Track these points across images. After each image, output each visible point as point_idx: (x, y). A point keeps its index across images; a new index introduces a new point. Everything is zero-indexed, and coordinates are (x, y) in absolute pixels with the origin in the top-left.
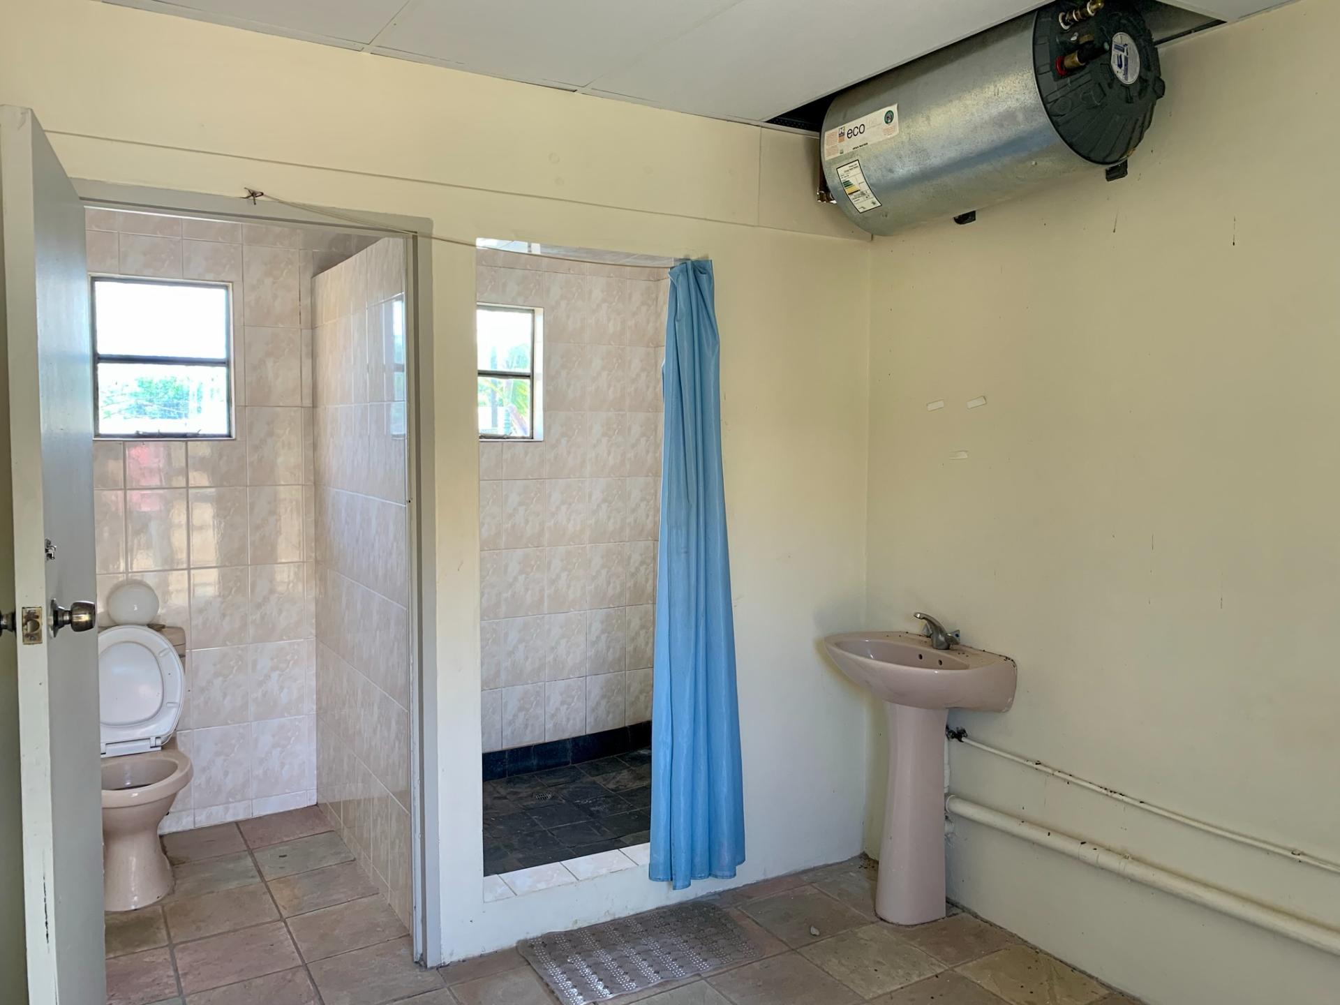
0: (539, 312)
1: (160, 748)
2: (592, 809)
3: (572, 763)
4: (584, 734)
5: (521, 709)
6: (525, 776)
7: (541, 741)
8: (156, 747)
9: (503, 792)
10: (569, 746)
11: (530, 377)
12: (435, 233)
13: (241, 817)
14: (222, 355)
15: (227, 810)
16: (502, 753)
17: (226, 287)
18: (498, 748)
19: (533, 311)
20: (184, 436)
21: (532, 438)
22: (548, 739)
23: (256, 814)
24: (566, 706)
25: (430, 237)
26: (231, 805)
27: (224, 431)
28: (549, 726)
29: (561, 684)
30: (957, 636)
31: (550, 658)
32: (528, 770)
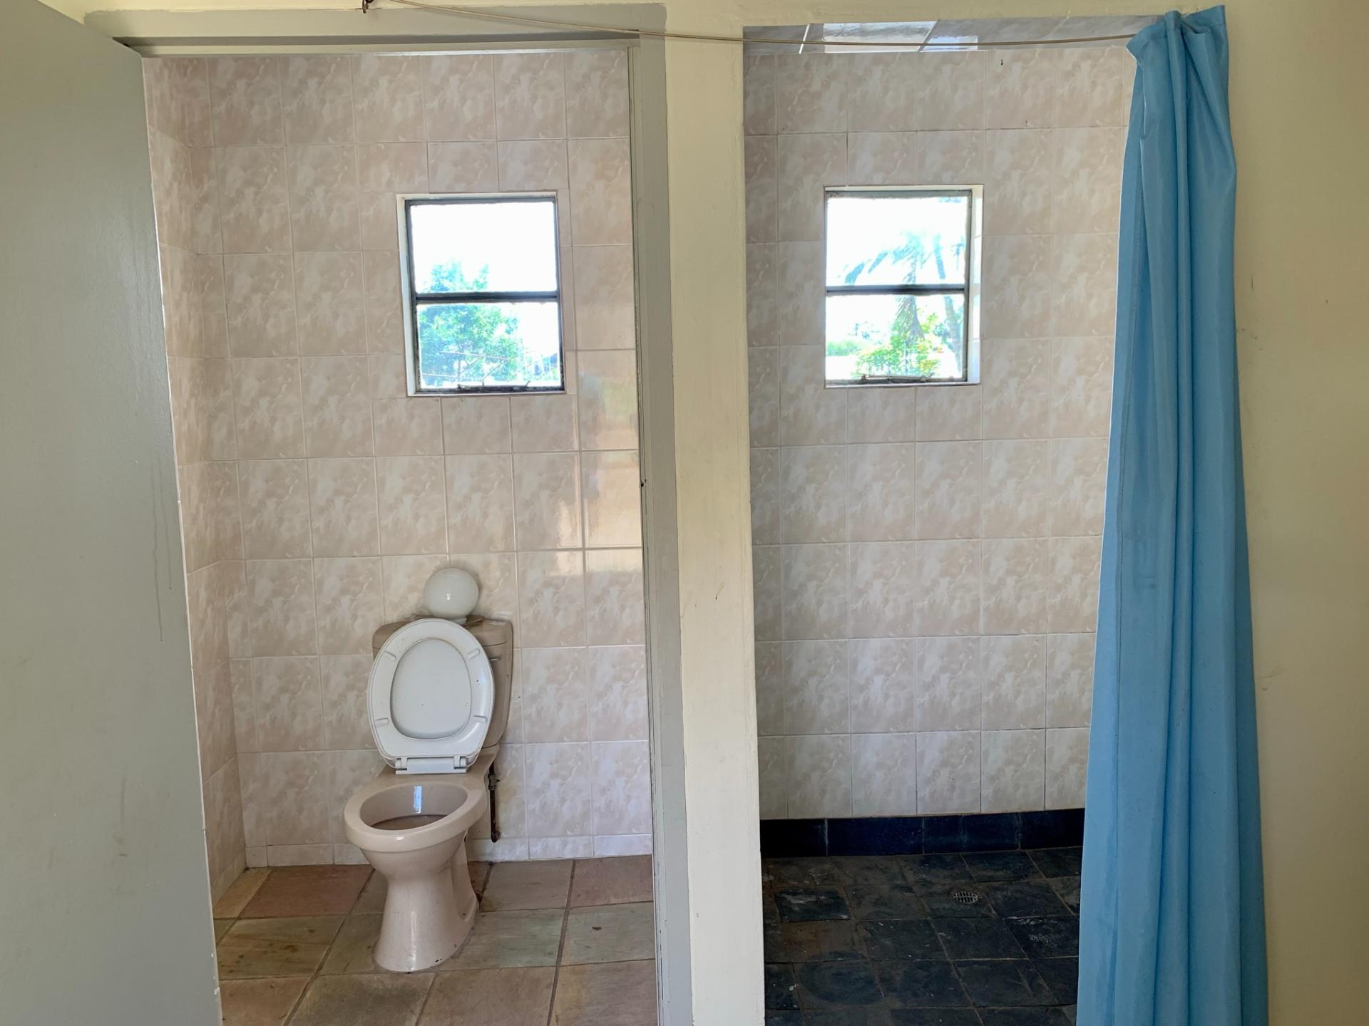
0: (978, 190)
1: (464, 771)
2: (1033, 937)
4: (1042, 809)
5: (944, 764)
6: (949, 857)
7: (976, 811)
8: (460, 768)
10: (1018, 823)
11: (964, 290)
12: (670, 27)
15: (565, 844)
16: (917, 820)
17: (553, 199)
18: (912, 813)
19: (969, 193)
20: (510, 389)
21: (966, 380)
22: (986, 808)
23: (599, 854)
24: (1012, 767)
25: (661, 35)
26: (570, 839)
27: (558, 384)
28: (988, 792)
29: (1005, 736)
31: (989, 698)
32: (953, 848)
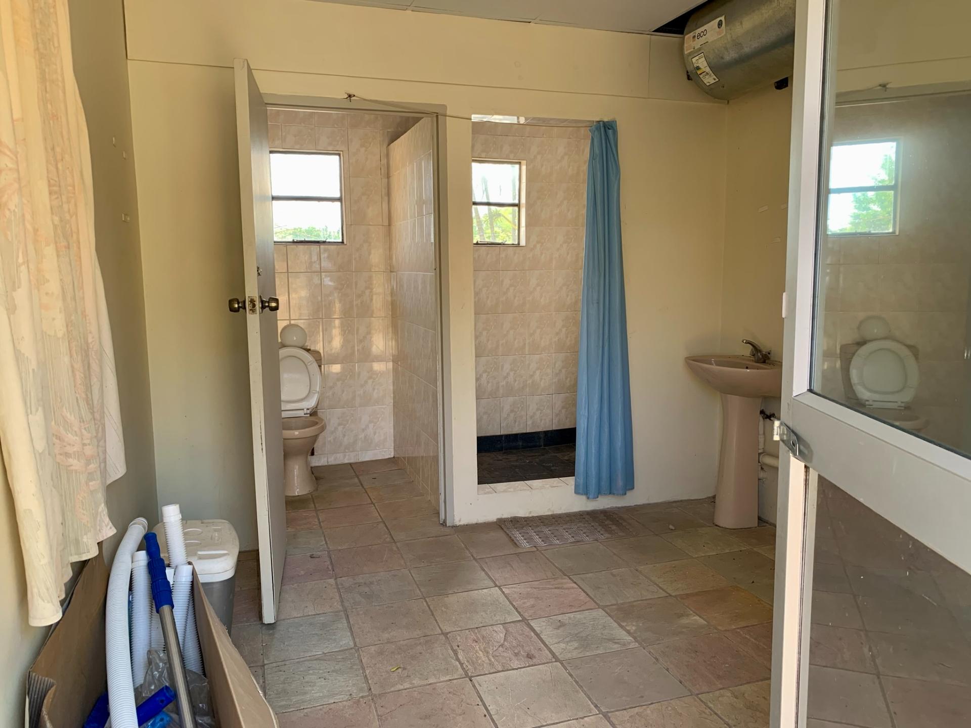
0: (524, 162)
1: (309, 415)
2: (552, 468)
3: (544, 446)
4: (551, 429)
5: (512, 411)
6: (514, 451)
7: (525, 432)
8: (307, 414)
9: (500, 458)
10: (542, 436)
11: (518, 205)
12: (448, 113)
13: (352, 461)
14: (338, 195)
15: (345, 456)
16: (501, 436)
17: (339, 155)
18: (498, 434)
19: (520, 163)
20: (318, 242)
21: (519, 244)
22: (529, 430)
23: (361, 460)
24: (539, 412)
25: (445, 116)
26: (347, 454)
27: (340, 240)
28: (529, 422)
29: (537, 398)
30: (769, 353)
31: (530, 382)
32: (516, 448)
